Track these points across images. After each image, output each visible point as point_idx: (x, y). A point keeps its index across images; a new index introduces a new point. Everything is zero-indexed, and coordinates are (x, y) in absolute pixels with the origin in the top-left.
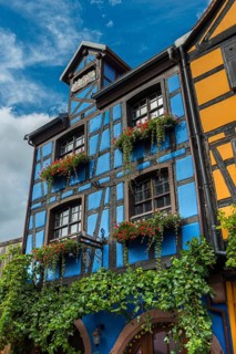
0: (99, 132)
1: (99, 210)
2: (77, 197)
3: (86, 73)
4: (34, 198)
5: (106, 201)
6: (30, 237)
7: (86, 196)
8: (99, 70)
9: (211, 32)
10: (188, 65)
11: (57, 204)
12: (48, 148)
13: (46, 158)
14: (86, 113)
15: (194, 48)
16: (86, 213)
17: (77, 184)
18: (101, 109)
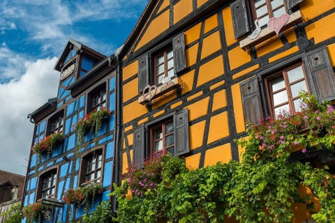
0: (71, 116)
1: (65, 178)
2: (55, 167)
3: (69, 65)
4: (32, 166)
5: (70, 172)
6: (27, 197)
7: (60, 167)
8: (77, 64)
9: (136, 46)
10: (121, 70)
11: (44, 172)
12: (43, 125)
13: (41, 134)
14: (67, 100)
15: (126, 57)
16: (58, 180)
17: (56, 157)
18: (75, 97)
